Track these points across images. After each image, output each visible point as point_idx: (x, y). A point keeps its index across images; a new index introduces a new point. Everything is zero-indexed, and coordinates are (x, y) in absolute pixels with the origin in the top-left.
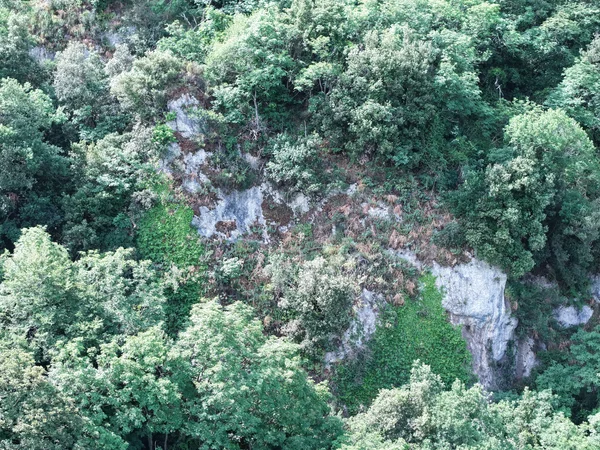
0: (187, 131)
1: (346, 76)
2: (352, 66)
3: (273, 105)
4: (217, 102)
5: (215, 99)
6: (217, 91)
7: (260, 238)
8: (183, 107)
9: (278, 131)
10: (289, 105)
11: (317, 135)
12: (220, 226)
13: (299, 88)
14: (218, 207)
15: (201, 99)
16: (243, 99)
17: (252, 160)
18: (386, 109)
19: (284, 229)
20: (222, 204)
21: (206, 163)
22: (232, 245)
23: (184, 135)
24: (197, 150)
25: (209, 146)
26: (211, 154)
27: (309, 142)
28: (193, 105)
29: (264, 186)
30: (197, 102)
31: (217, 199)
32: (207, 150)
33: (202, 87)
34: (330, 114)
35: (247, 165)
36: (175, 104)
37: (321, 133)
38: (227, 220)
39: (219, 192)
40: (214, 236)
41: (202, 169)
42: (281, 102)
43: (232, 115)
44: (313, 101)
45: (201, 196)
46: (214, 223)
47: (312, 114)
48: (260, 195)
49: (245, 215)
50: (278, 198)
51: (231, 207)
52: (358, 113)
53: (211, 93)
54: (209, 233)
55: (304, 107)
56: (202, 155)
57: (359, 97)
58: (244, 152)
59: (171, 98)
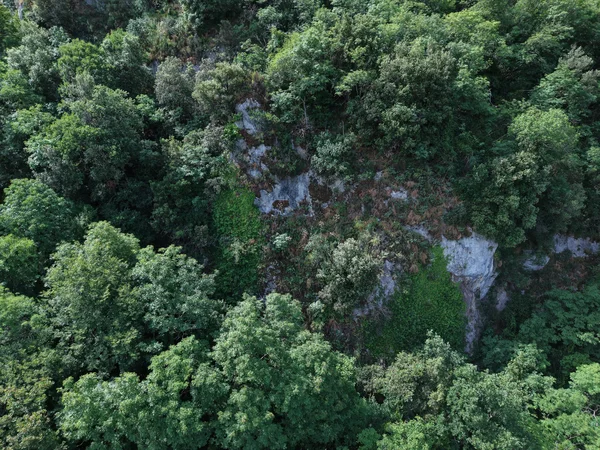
0: (251, 128)
1: (379, 81)
2: (384, 73)
3: (319, 107)
4: (275, 106)
5: (273, 102)
6: (274, 96)
7: (307, 212)
8: (248, 109)
9: (323, 129)
10: (332, 107)
11: (352, 133)
12: (276, 204)
13: (339, 93)
14: (275, 190)
15: (262, 102)
16: (294, 102)
17: (302, 152)
18: (411, 111)
19: (325, 206)
20: (278, 187)
21: (266, 155)
22: (286, 219)
23: (249, 132)
24: (259, 145)
25: (268, 142)
26: (269, 148)
27: (346, 140)
28: (256, 108)
29: (311, 173)
30: (258, 105)
31: (274, 184)
32: (267, 145)
33: (263, 93)
34: (364, 115)
35: (298, 157)
36: (241, 107)
37: (356, 131)
38: (281, 199)
39: (276, 178)
40: (272, 212)
41: (263, 160)
42: (325, 105)
43: (285, 117)
44: (351, 104)
45: (262, 182)
46: (272, 202)
47: (348, 116)
48: (308, 179)
49: (296, 194)
50: (321, 181)
51: (285, 190)
52: (388, 114)
53: (270, 97)
54: (268, 210)
55: (343, 108)
56: (263, 148)
57: (388, 100)
58: (296, 146)
59: (238, 102)
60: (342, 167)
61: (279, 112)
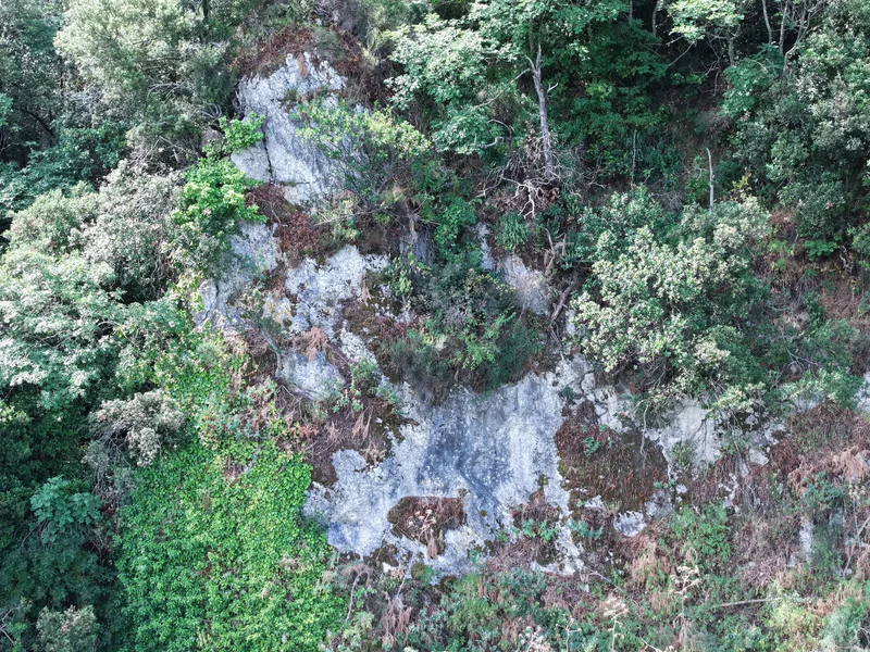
0: (302, 180)
3: (603, 89)
4: (407, 84)
5: (400, 69)
6: (407, 43)
7: (548, 553)
8: (290, 100)
9: (619, 182)
10: (657, 90)
11: (751, 202)
12: (404, 514)
13: (690, 31)
14: (400, 450)
15: (352, 71)
16: (494, 69)
17: (525, 280)
19: (632, 524)
20: (416, 439)
21: (363, 294)
22: (448, 584)
23: (294, 196)
24: (331, 250)
25: (373, 235)
26: (381, 263)
27: (724, 230)
28: (324, 93)
29: (567, 373)
30: (337, 82)
31: (397, 421)
32: (368, 248)
33: (359, 31)
34: (799, 122)
35: (508, 303)
36: (260, 92)
37: (767, 191)
38: (429, 491)
39: (405, 397)
40: (385, 554)
41: (351, 314)
42: (630, 82)
43: (452, 129)
44: (742, 75)
45: (342, 416)
46: (386, 505)
47: (733, 126)
48: (551, 403)
49: (499, 471)
50: (613, 412)
51: (447, 448)
53: (386, 49)
54: (366, 540)
55: (708, 95)
56: (351, 265)
58: (499, 254)
59: (247, 69)
60: (707, 350)
61: (425, 109)
